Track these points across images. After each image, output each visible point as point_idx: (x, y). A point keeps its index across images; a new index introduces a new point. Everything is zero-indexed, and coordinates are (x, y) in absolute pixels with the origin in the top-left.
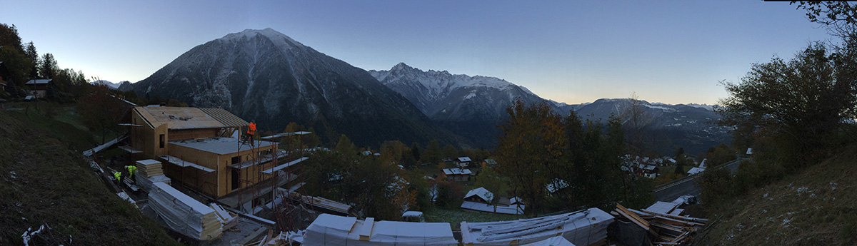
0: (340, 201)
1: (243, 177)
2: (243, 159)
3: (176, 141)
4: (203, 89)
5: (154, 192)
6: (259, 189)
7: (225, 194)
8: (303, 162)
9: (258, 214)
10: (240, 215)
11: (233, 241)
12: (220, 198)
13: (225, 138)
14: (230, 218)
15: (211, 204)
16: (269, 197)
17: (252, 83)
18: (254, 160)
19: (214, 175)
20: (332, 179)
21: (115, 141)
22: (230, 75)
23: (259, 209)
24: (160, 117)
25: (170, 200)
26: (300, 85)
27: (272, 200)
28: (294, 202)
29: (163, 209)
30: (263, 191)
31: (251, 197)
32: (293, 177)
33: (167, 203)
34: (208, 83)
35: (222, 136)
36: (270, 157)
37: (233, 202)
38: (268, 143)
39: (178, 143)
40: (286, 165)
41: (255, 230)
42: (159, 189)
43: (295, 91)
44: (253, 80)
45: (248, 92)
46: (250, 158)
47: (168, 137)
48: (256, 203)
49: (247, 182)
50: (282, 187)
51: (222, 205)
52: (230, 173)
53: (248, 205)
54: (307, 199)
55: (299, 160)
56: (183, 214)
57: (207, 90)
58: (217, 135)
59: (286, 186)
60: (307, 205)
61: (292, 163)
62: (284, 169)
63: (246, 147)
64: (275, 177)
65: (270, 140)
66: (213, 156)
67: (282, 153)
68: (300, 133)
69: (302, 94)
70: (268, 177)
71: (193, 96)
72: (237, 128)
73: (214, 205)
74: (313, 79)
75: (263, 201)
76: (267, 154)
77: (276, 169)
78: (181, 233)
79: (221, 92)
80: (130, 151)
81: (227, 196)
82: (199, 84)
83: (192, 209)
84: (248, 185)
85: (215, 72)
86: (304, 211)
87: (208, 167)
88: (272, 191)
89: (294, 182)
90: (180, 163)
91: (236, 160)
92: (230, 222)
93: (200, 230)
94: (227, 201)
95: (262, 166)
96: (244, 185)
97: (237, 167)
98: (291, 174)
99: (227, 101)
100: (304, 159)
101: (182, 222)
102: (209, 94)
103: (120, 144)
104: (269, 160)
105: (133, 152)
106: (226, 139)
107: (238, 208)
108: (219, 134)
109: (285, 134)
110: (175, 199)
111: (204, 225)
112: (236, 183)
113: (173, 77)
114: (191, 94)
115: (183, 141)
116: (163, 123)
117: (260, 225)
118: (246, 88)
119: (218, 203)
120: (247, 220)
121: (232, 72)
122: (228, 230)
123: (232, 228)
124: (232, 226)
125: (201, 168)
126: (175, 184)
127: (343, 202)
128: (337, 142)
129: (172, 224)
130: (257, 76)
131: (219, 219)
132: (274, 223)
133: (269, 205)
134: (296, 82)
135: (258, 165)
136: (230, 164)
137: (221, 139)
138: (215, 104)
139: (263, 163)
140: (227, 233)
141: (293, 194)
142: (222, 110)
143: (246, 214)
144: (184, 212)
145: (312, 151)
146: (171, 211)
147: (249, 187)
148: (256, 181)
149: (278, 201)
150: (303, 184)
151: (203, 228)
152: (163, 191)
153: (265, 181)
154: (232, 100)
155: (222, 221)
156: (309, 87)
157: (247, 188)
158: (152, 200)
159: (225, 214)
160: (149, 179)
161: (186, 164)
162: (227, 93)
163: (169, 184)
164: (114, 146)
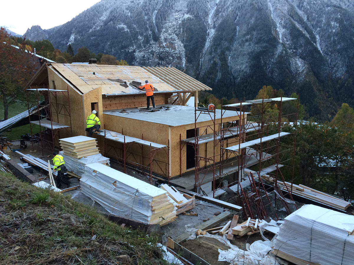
0: (333, 194)
1: (201, 153)
2: (202, 132)
3: (113, 111)
4: (147, 41)
5: (87, 176)
6: (221, 169)
7: (178, 174)
8: (281, 139)
9: (219, 197)
10: (197, 197)
11: (189, 225)
12: (172, 179)
13: (177, 106)
14: (185, 201)
15: (162, 185)
16: (234, 178)
17: (212, 32)
18: (215, 134)
19: (165, 152)
20: (323, 165)
21: (25, 114)
22: (183, 21)
23: (220, 192)
24: (90, 79)
25: (110, 183)
26: (281, 31)
27: (237, 183)
28: (267, 187)
29: (101, 194)
30: (226, 172)
31: (210, 177)
32: (266, 156)
33: (106, 187)
34: (153, 32)
35: (174, 103)
36: (236, 131)
37: (188, 182)
38: (234, 113)
39: (117, 114)
40: (257, 141)
41: (216, 215)
42: (94, 171)
43: (273, 41)
44: (214, 27)
45: (207, 44)
46: (210, 131)
47: (104, 105)
48: (217, 184)
49: (206, 160)
50: (250, 168)
51: (176, 186)
52: (185, 149)
53: (207, 187)
54: (284, 185)
55: (276, 136)
56: (127, 198)
57: (152, 42)
58: (167, 103)
59: (256, 167)
60: (284, 193)
61: (265, 139)
62: (254, 147)
63: (205, 117)
64: (241, 156)
65: (237, 109)
66: (164, 128)
67: (252, 126)
68: (278, 99)
69: (283, 45)
70: (232, 155)
71: (134, 51)
72: (193, 94)
73: (165, 186)
74: (301, 21)
75: (226, 183)
76: (232, 126)
77: (243, 145)
78: (125, 218)
79: (171, 45)
80: (49, 126)
81: (181, 176)
82: (142, 35)
83: (137, 191)
84: (208, 164)
85: (163, 16)
86: (279, 199)
87: (157, 142)
88: (238, 172)
89: (268, 164)
90: (120, 138)
91: (192, 133)
92: (186, 205)
93: (149, 214)
94: (181, 182)
95: (225, 141)
96: (202, 164)
97: (193, 142)
98: (264, 153)
99: (180, 58)
100: (283, 134)
101: (126, 206)
102: (155, 48)
103: (34, 117)
104: (234, 134)
105: (54, 127)
106: (179, 107)
107: (194, 190)
108: (169, 101)
109: (258, 101)
110: (115, 182)
111: (154, 208)
112: (192, 161)
113: (106, 23)
114: (131, 49)
115: (123, 111)
116: (95, 87)
117: (222, 209)
118: (205, 40)
119: (170, 184)
120: (206, 204)
121: (187, 16)
122: (183, 214)
123: (187, 212)
124: (187, 209)
125: (147, 143)
126: (115, 164)
127: (338, 196)
128: (333, 115)
129: (113, 210)
130: (220, 22)
131: (172, 201)
132: (239, 208)
133: (234, 188)
134: (276, 27)
135: (220, 140)
136: (184, 138)
137: (173, 108)
138: (164, 62)
139: (226, 138)
140: (182, 217)
141: (264, 177)
142: (174, 69)
143: (204, 197)
144: (129, 195)
145: (295, 126)
146: (111, 195)
147: (209, 166)
148: (218, 159)
149: (245, 183)
150: (280, 166)
151: (153, 211)
152: (100, 173)
153: (229, 160)
154: (186, 56)
155: (175, 204)
156: (295, 34)
157: (206, 167)
158: (85, 186)
159: (179, 196)
160: (79, 161)
161: (129, 140)
162: (179, 46)
163: (107, 164)
164: (24, 122)
